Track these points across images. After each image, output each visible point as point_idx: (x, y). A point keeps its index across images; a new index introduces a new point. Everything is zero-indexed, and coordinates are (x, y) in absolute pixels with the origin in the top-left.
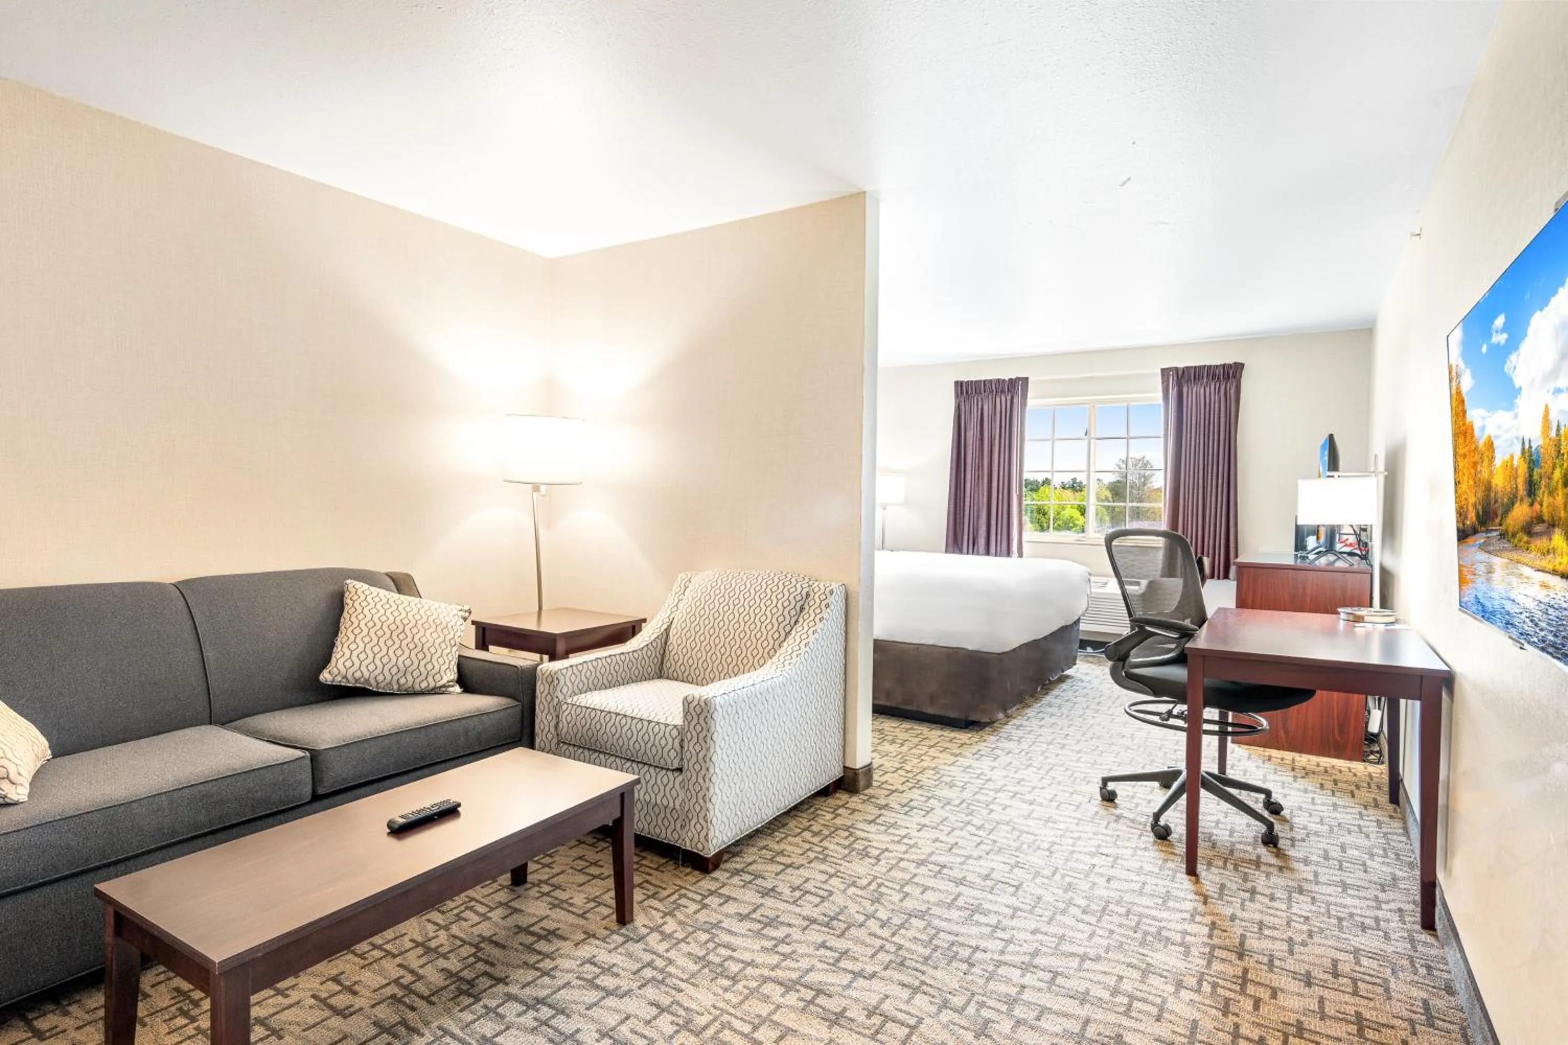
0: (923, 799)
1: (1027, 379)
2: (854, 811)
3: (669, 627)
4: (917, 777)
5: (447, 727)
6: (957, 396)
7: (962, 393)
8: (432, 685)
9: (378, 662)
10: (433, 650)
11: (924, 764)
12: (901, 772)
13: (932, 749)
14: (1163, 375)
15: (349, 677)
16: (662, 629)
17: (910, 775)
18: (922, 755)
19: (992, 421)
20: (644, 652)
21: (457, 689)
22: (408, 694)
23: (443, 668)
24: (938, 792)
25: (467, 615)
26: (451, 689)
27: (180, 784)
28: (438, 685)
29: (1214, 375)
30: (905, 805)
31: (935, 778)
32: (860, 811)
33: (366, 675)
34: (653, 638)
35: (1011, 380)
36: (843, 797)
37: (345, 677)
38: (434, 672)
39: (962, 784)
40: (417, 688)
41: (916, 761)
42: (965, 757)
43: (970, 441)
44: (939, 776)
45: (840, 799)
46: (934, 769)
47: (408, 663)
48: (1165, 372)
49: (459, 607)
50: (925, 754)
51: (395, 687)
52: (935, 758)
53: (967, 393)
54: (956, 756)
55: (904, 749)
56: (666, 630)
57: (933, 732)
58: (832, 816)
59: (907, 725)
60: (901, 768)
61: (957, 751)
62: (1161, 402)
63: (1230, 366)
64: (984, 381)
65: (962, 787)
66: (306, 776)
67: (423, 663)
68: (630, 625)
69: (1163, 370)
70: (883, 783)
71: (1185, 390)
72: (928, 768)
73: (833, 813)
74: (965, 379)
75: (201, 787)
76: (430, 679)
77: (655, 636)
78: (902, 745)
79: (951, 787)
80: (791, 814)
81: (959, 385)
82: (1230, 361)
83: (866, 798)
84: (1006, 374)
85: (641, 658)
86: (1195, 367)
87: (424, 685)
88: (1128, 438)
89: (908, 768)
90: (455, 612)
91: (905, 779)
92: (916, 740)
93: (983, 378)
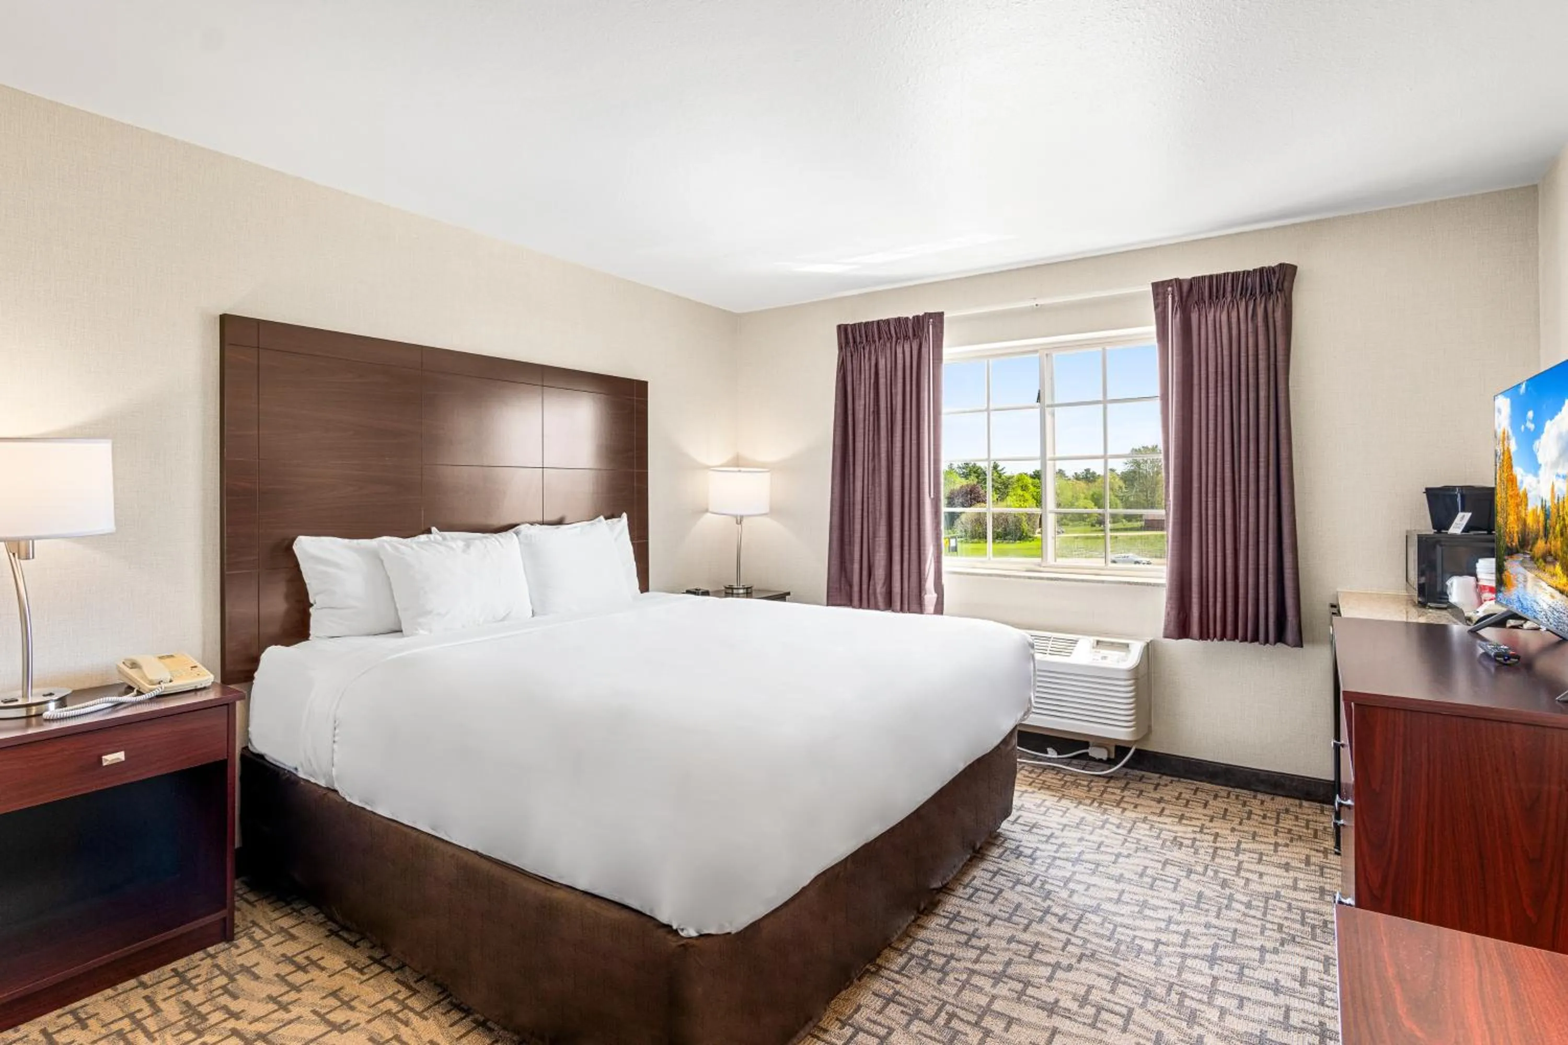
1: (941, 314)
6: (840, 348)
7: (847, 343)
14: (1156, 295)
19: (891, 384)
29: (1244, 289)
35: (917, 318)
43: (860, 415)
48: (1159, 289)
53: (855, 342)
62: (1154, 342)
63: (1271, 271)
64: (878, 322)
69: (1156, 286)
71: (1194, 317)
74: (850, 321)
81: (843, 330)
82: (1271, 261)
84: (910, 311)
86: (1211, 277)
88: (1105, 402)
93: (876, 319)
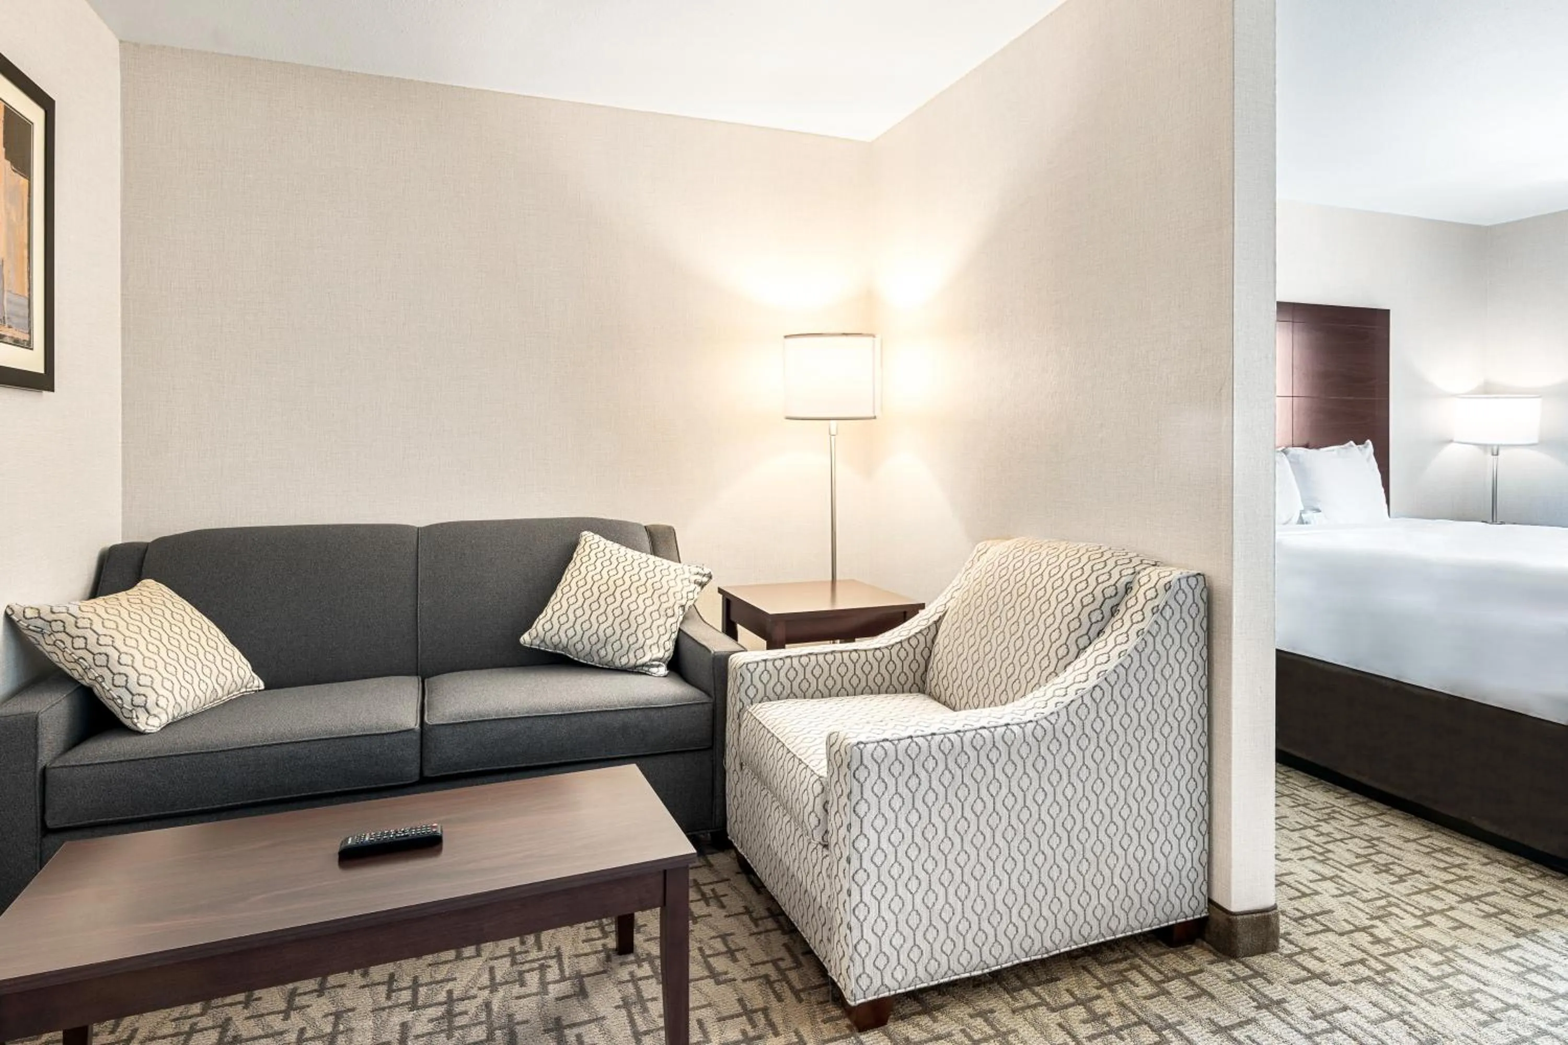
0: (1375, 1013)
2: (1203, 992)
3: (941, 618)
4: (1391, 960)
5: (598, 718)
8: (632, 662)
9: (578, 627)
10: (640, 620)
11: (1428, 934)
12: (1363, 939)
13: (1468, 906)
15: (548, 642)
16: (931, 621)
17: (1377, 950)
18: (1434, 912)
20: (894, 651)
21: (663, 670)
22: (609, 669)
23: (649, 642)
24: (1420, 1010)
25: (705, 579)
26: (654, 670)
27: (274, 740)
28: (640, 662)
30: (1322, 1016)
31: (1434, 972)
32: (1212, 997)
33: (564, 640)
34: (913, 633)
36: (1200, 956)
37: (543, 641)
38: (637, 646)
39: (1494, 1005)
40: (617, 663)
41: (1411, 922)
42: (1544, 943)
44: (1447, 969)
45: (1191, 959)
46: (1443, 950)
47: (609, 632)
49: (695, 570)
50: (1442, 912)
51: (596, 659)
52: (1463, 925)
54: (1519, 933)
55: (1401, 888)
56: (935, 622)
57: (1490, 869)
58: (1150, 989)
59: (1439, 840)
60: (1364, 929)
61: (1526, 924)
65: (1491, 1014)
66: (412, 753)
67: (626, 634)
68: (903, 610)
70: (1303, 951)
72: (1433, 945)
73: (1156, 984)
75: (291, 748)
76: (631, 655)
77: (917, 630)
78: (1401, 879)
79: (1462, 1005)
80: (1079, 962)
83: (1248, 972)
85: (886, 659)
87: (624, 660)
89: (1382, 931)
90: (687, 575)
91: (1359, 955)
92: (1438, 877)
